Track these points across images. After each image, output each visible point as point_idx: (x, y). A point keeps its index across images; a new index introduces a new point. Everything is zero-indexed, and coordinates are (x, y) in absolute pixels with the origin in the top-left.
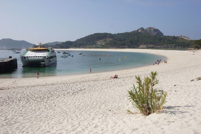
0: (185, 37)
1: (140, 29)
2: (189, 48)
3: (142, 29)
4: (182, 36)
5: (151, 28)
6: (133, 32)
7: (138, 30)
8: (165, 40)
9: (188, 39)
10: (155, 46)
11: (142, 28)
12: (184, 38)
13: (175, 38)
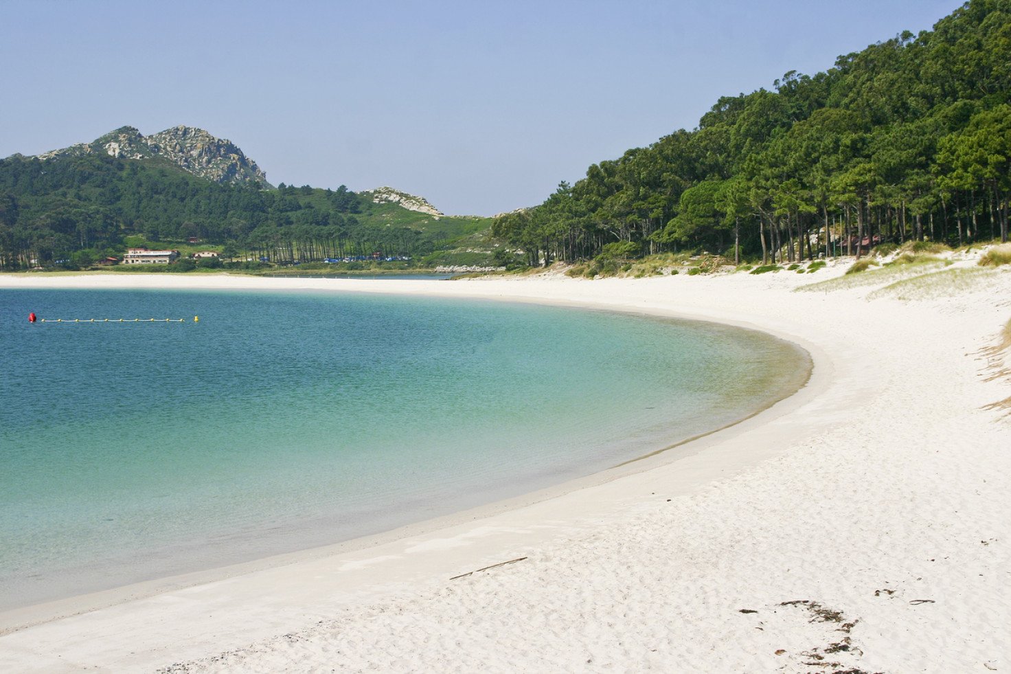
0: (407, 197)
1: (114, 137)
2: (440, 268)
3: (130, 135)
4: (390, 192)
5: (186, 131)
6: (63, 155)
7: (99, 145)
8: (293, 215)
9: (424, 209)
10: (231, 252)
11: (126, 130)
12: (406, 205)
13: (347, 201)
